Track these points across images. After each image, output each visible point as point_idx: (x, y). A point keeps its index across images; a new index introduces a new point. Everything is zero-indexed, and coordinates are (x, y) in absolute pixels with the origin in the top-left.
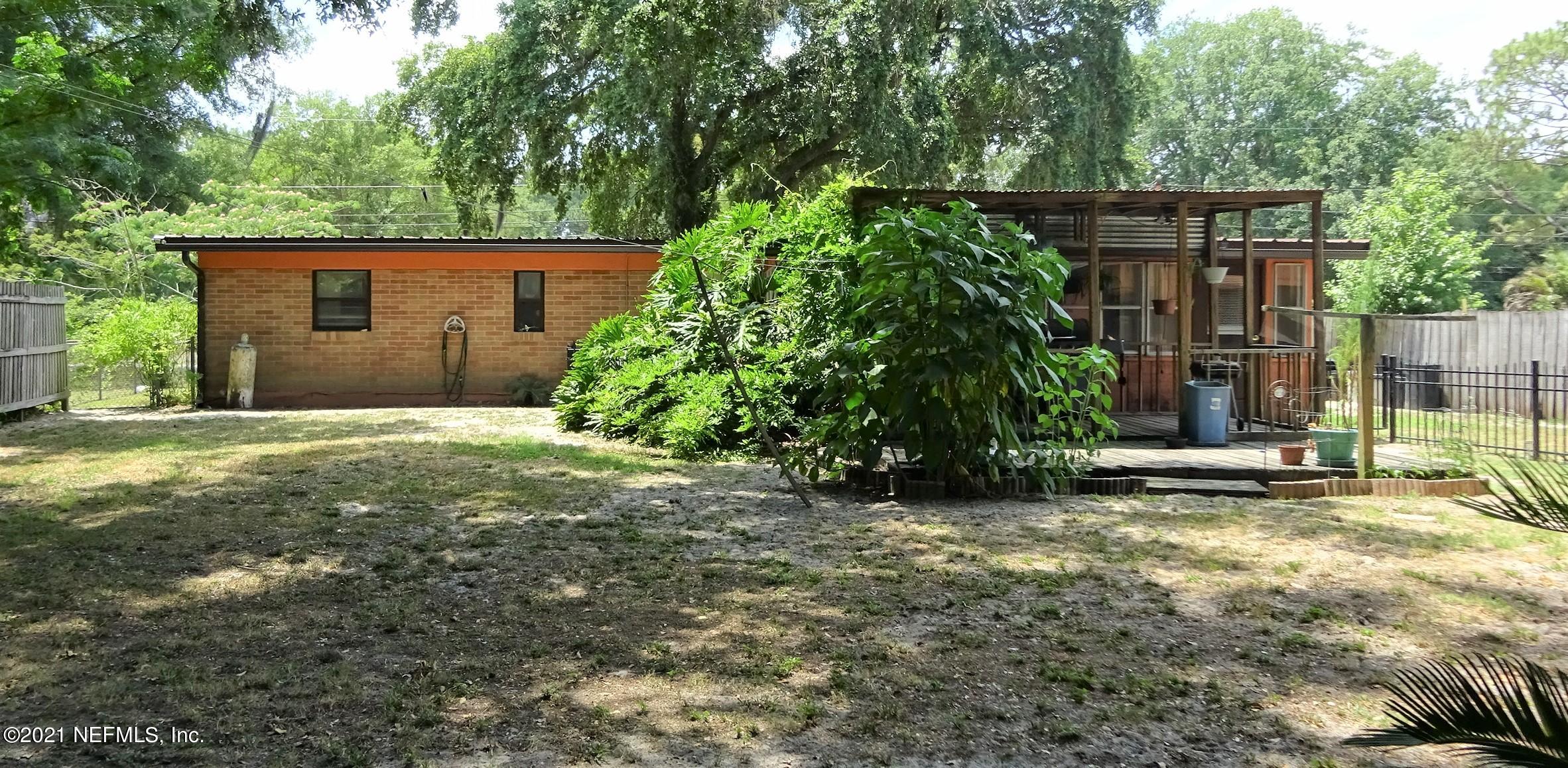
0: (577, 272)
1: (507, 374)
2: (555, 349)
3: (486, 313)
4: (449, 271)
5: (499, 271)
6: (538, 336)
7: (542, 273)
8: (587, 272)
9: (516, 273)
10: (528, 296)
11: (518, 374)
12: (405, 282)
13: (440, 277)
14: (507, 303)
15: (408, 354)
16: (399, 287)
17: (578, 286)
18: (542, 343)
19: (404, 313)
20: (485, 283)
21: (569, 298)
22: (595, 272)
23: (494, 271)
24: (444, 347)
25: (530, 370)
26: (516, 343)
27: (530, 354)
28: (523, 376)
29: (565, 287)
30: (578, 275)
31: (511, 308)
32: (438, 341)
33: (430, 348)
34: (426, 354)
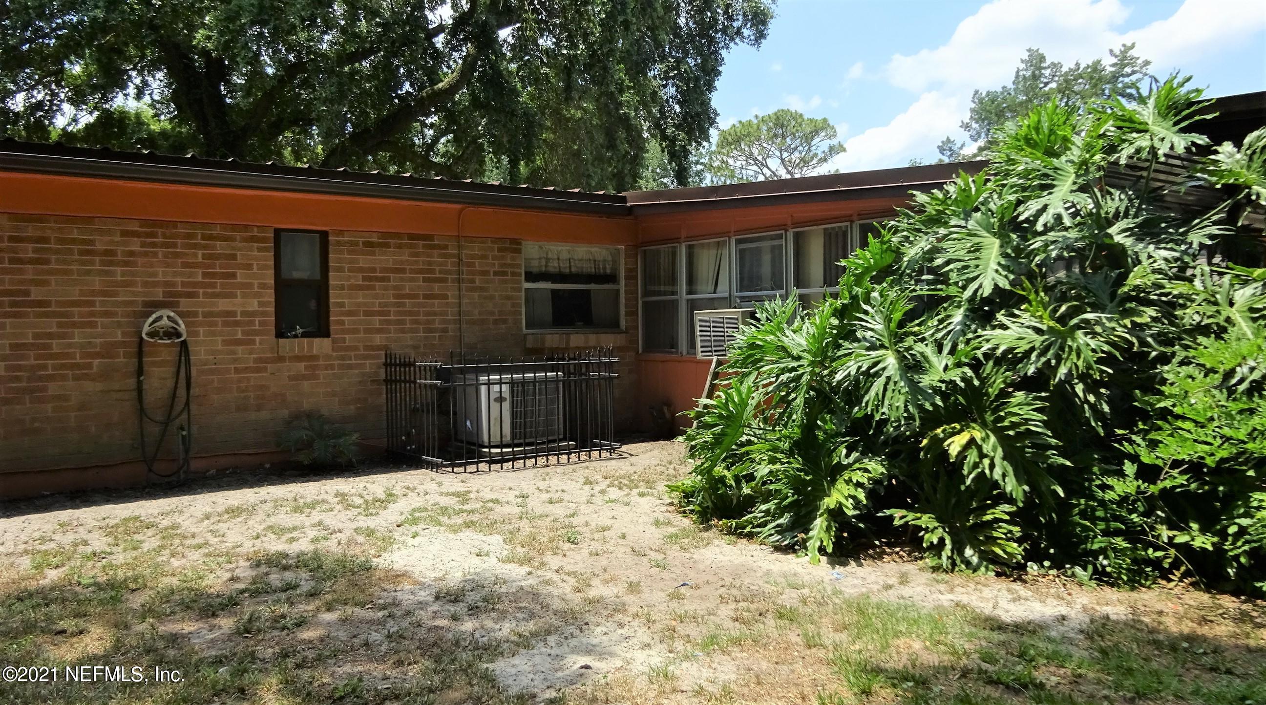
0: (384, 235)
1: (264, 415)
2: (350, 367)
3: (223, 305)
4: (144, 223)
5: (246, 227)
6: (321, 345)
7: (324, 235)
8: (398, 235)
9: (278, 232)
10: (296, 275)
11: (285, 413)
12: (44, 240)
13: (125, 233)
14: (263, 286)
15: (53, 388)
16: (28, 251)
17: (385, 259)
18: (328, 357)
19: (40, 304)
20: (220, 247)
21: (371, 279)
22: (412, 237)
23: (234, 227)
24: (140, 371)
25: (307, 405)
26: (281, 359)
27: (304, 377)
28: (296, 416)
29: (363, 261)
30: (386, 240)
31: (270, 296)
32: (123, 360)
33: (105, 375)
34: (99, 386)
